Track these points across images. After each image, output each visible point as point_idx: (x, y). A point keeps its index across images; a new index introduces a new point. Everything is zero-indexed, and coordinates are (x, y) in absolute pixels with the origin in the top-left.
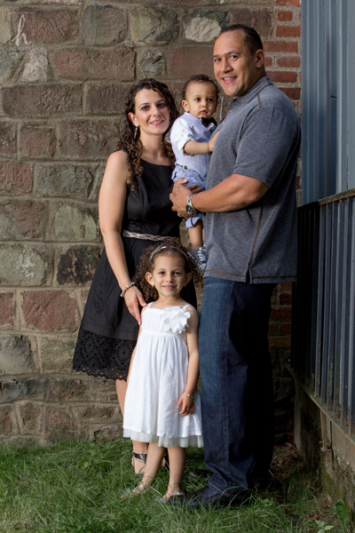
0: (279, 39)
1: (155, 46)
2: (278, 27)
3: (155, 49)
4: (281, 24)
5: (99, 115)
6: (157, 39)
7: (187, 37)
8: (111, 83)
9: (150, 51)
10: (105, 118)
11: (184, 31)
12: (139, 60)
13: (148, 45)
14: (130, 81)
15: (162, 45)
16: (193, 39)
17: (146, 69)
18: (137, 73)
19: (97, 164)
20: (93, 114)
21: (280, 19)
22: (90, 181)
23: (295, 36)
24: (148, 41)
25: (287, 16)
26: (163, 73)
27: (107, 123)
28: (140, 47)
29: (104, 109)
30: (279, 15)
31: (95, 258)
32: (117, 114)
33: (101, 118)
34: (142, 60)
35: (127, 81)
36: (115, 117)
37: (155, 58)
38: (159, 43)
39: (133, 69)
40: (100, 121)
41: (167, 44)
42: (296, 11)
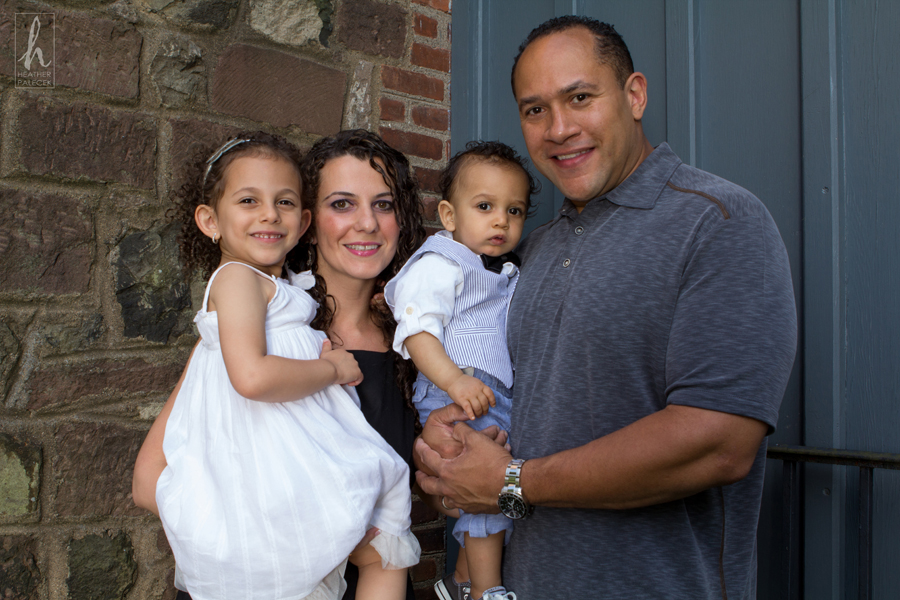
0: (415, 69)
1: (186, 30)
2: (416, 46)
3: (186, 37)
4: (420, 39)
5: (45, 180)
6: (195, 16)
7: (256, 27)
8: (80, 101)
9: (173, 39)
10: (62, 190)
11: (248, 11)
12: (149, 55)
13: (170, 25)
14: (127, 104)
15: (202, 32)
16: (267, 32)
17: (166, 81)
18: (144, 87)
19: (31, 311)
20: (28, 177)
21: (418, 30)
22: (13, 357)
23: (440, 69)
24: (171, 14)
25: (428, 27)
26: (201, 98)
27: (67, 205)
28: (151, 25)
29: (62, 167)
30: (417, 21)
31: (23, 569)
32: (91, 184)
33: (51, 190)
34: (159, 58)
35: (118, 103)
36: (87, 192)
37: (186, 58)
38: (197, 25)
39: (135, 75)
40: (49, 198)
41: (213, 32)
42: (443, 22)
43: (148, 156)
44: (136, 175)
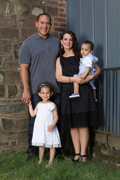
0: (60, 17)
1: (22, 16)
2: (60, 14)
3: (22, 17)
4: (60, 12)
5: (4, 38)
6: (24, 13)
7: (33, 14)
8: (8, 27)
9: (21, 17)
10: (6, 39)
11: (32, 12)
12: (17, 20)
13: (20, 15)
14: (14, 27)
15: (25, 16)
16: (34, 14)
17: (20, 23)
18: (17, 24)
19: (3, 55)
20: (2, 38)
21: (60, 11)
22: (1, 61)
23: (65, 17)
24: (20, 14)
25: (62, 10)
26: (25, 25)
27: (7, 41)
28: (17, 15)
29: (6, 36)
30: (60, 10)
31: (3, 89)
32: (10, 38)
33: (5, 39)
34: (19, 20)
35: (13, 27)
36: (9, 39)
37: (22, 20)
38: (24, 15)
39: (15, 23)
40: (4, 40)
41: (26, 15)
42: (65, 9)
43: (18, 34)
44: (16, 37)
